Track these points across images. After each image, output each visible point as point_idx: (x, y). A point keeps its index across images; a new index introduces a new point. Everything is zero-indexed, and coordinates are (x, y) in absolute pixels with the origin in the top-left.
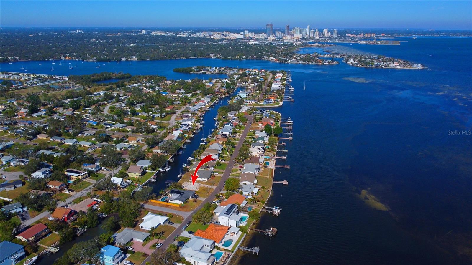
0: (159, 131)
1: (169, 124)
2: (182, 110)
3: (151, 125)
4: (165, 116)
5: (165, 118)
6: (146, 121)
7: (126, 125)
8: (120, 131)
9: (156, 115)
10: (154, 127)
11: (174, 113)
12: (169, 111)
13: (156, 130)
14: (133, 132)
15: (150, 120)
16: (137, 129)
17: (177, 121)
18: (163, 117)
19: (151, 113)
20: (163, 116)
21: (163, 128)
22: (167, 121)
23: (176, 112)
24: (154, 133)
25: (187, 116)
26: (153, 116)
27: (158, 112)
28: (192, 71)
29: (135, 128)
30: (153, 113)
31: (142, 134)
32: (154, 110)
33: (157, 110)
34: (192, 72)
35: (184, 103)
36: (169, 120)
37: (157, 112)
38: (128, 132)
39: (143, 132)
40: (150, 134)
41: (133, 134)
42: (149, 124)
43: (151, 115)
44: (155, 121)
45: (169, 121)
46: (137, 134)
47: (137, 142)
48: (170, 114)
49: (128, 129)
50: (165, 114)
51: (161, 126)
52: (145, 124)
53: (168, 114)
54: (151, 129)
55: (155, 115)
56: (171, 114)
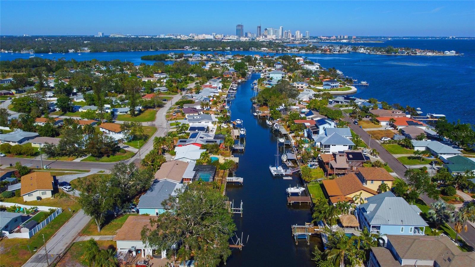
0: (131, 149)
1: (155, 129)
2: (177, 98)
3: (107, 131)
4: (140, 112)
5: (142, 115)
6: (94, 124)
7: (37, 134)
8: (9, 152)
9: (120, 110)
10: (117, 137)
11: (160, 106)
12: (150, 102)
13: (121, 145)
14: (51, 153)
15: (105, 120)
16: (63, 144)
17: (174, 122)
18: (138, 114)
19: (109, 106)
20: (136, 112)
21: (140, 139)
22: (150, 123)
23: (165, 104)
24: (118, 155)
25: (195, 111)
26: (113, 113)
27: (126, 105)
28: (169, 58)
29: (56, 141)
30: (113, 106)
31: (78, 160)
32: (114, 100)
33: (122, 100)
34: (169, 60)
35: (175, 89)
36: (153, 119)
37: (122, 104)
38: (36, 154)
39: (81, 153)
40: (105, 158)
41: (52, 160)
42: (101, 130)
43: (109, 111)
44: (117, 122)
45: (154, 123)
46: (65, 159)
47: (55, 191)
48: (150, 107)
49: (37, 146)
50: (141, 108)
51: (138, 133)
52: (91, 130)
53: (146, 107)
54: (108, 145)
55: (116, 111)
56: (154, 107)
